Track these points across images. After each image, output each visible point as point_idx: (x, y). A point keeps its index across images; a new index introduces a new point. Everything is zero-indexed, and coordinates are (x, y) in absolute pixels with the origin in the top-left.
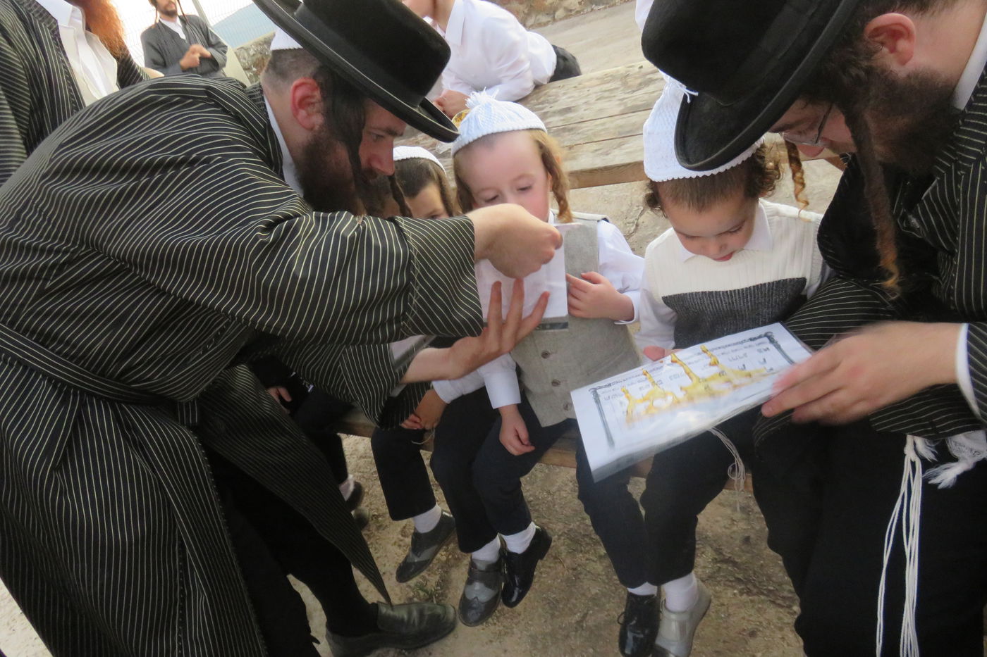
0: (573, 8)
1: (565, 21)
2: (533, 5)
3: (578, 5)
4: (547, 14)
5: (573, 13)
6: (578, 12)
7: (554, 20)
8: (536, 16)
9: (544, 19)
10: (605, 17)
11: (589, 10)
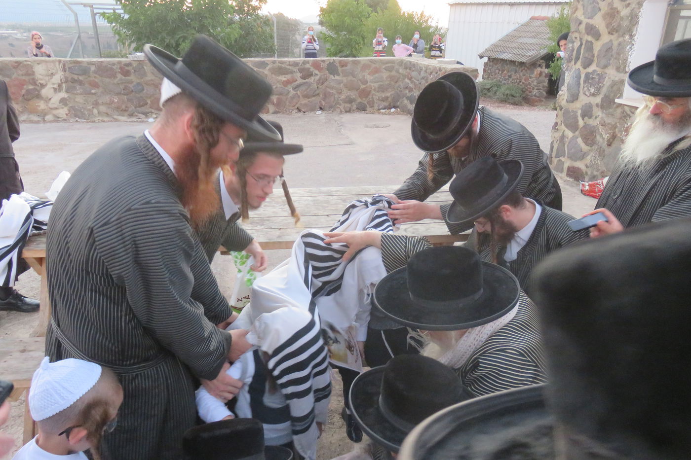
0: (61, 116)
1: (54, 124)
2: (27, 107)
3: (65, 116)
4: (39, 116)
5: (60, 119)
6: (65, 120)
7: (44, 121)
8: (29, 115)
9: (35, 118)
10: (90, 128)
11: (75, 120)
